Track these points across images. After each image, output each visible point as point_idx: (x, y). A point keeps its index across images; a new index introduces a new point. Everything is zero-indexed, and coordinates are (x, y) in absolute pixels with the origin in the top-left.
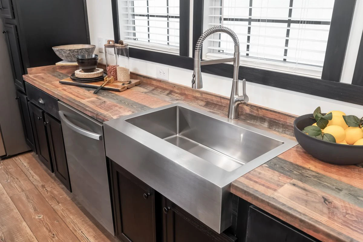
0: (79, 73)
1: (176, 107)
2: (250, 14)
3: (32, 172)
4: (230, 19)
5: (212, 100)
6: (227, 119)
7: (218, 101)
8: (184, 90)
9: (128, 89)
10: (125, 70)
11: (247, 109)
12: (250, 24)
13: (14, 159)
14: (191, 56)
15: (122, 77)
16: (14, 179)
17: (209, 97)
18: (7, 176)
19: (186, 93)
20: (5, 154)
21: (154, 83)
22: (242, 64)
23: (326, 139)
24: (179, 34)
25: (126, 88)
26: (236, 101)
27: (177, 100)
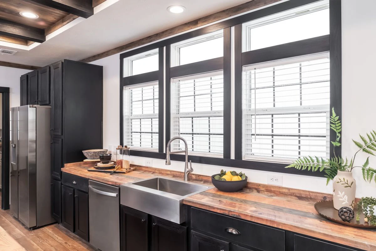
0: (100, 165)
1: (157, 178)
2: (193, 131)
3: (56, 236)
4: (183, 134)
5: (176, 174)
6: (184, 181)
7: (179, 175)
8: (161, 171)
9: (129, 172)
10: (127, 162)
11: (194, 177)
12: (193, 135)
13: (41, 229)
14: (164, 152)
15: (125, 166)
16: (44, 240)
17: (175, 173)
18: (39, 239)
19: (162, 172)
20: (36, 225)
21: (144, 169)
22: (189, 154)
23: (222, 180)
24: (158, 142)
25: (128, 172)
26: (187, 172)
27: (157, 175)
